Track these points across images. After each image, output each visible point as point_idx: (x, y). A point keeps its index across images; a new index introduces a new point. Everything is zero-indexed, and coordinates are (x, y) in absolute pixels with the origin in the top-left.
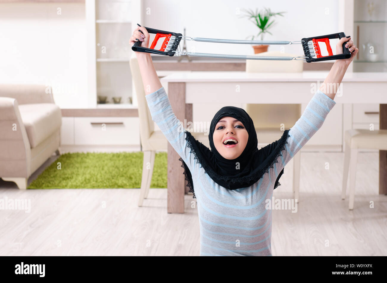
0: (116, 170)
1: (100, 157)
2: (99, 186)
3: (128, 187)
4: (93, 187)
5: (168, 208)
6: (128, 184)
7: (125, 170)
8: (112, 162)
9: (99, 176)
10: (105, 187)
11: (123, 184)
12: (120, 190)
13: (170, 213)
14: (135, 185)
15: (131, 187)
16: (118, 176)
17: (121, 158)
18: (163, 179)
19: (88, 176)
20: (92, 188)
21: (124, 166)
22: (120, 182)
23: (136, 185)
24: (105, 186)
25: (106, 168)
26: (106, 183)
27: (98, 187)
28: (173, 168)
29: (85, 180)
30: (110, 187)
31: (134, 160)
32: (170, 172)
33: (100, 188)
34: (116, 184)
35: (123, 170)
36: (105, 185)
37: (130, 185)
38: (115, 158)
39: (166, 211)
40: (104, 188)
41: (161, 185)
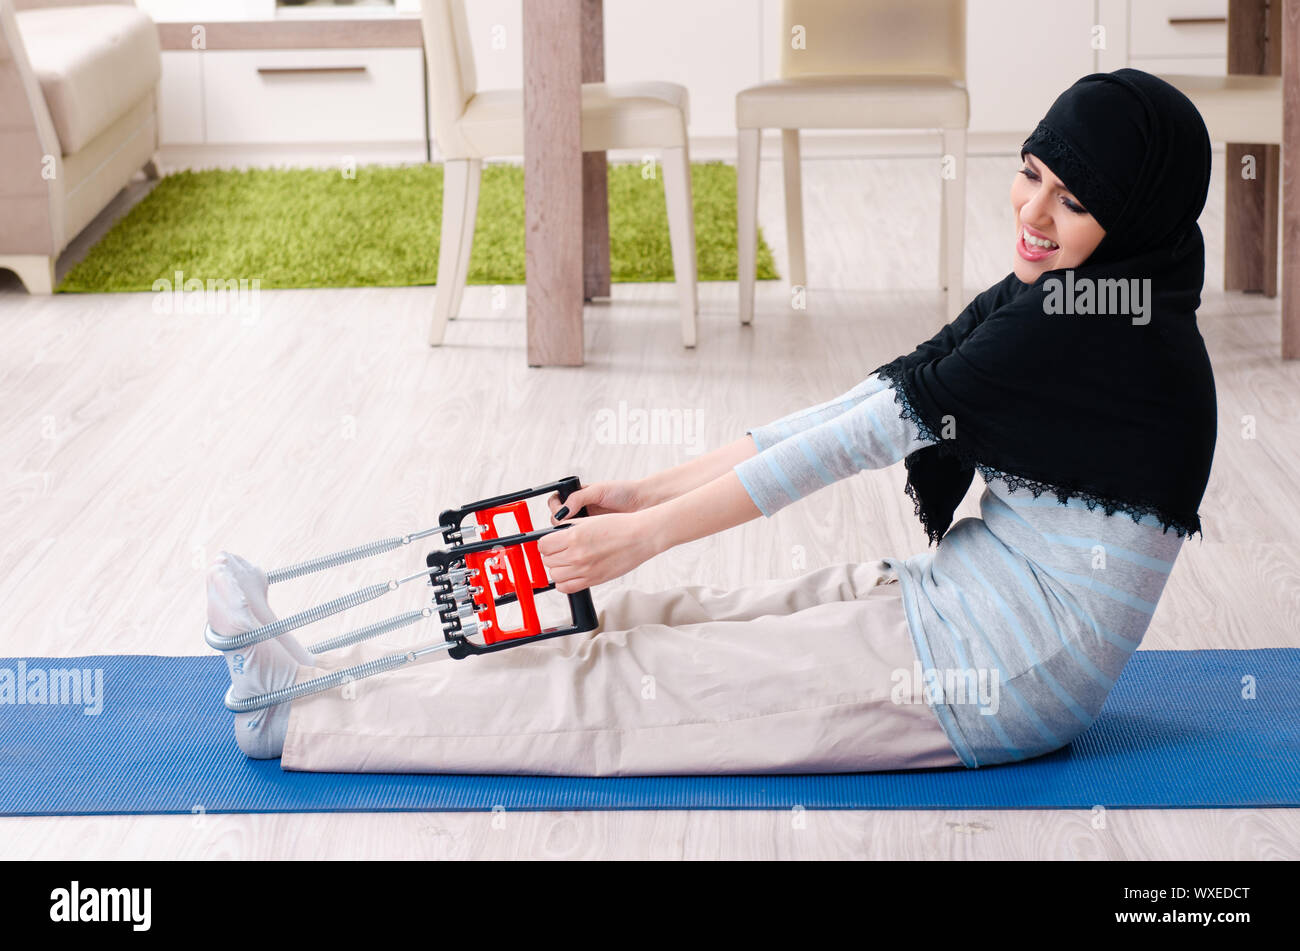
0: (350, 225)
1: (293, 182)
2: (294, 280)
3: (392, 282)
4: (276, 284)
5: (530, 349)
6: (390, 273)
7: (378, 223)
8: (335, 200)
9: (292, 248)
10: (316, 284)
11: (374, 272)
12: (367, 293)
13: (538, 367)
14: (414, 276)
15: (404, 281)
16: (356, 245)
17: (362, 184)
18: (505, 254)
19: (256, 248)
20: (273, 288)
21: (374, 212)
22: (365, 264)
23: (421, 275)
24: (315, 280)
25: (314, 221)
26: (315, 270)
27: (293, 284)
28: (542, 217)
29: (248, 261)
30: (330, 282)
31: (405, 192)
32: (535, 228)
33: (298, 288)
34: (351, 272)
35: (373, 224)
36: (314, 276)
37: (397, 276)
38: (342, 186)
39: (523, 360)
40: (311, 287)
41: (503, 274)
